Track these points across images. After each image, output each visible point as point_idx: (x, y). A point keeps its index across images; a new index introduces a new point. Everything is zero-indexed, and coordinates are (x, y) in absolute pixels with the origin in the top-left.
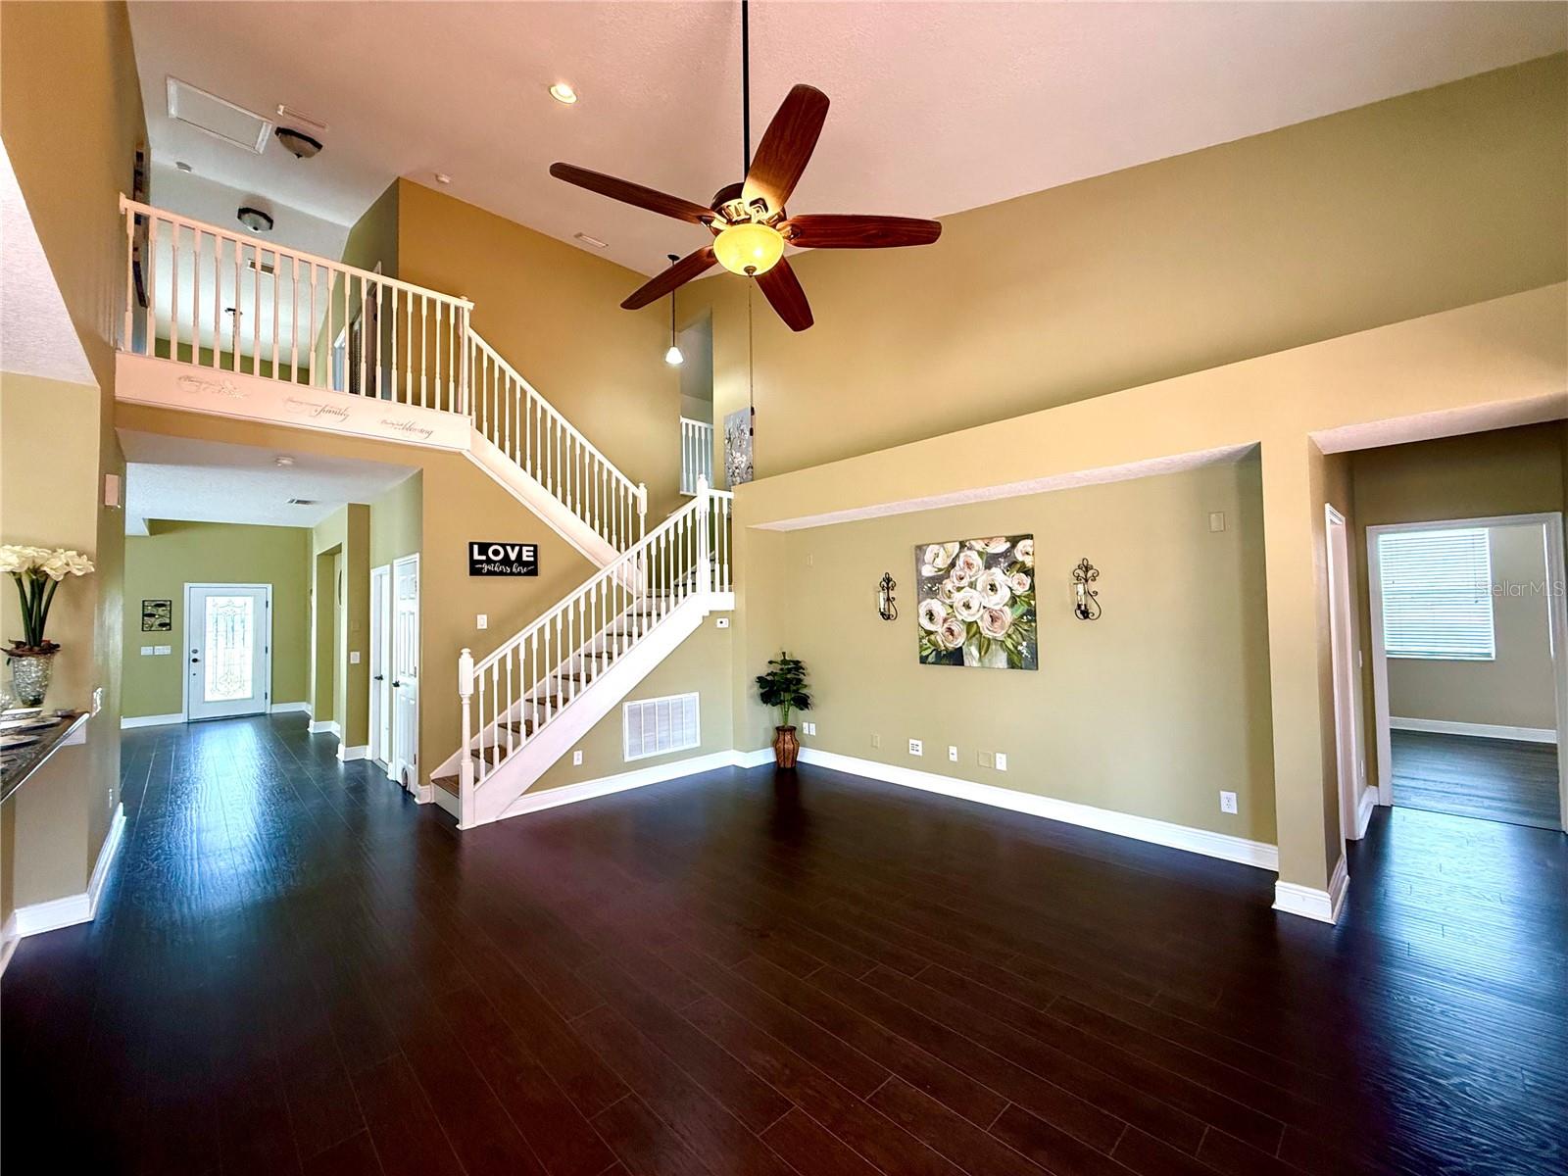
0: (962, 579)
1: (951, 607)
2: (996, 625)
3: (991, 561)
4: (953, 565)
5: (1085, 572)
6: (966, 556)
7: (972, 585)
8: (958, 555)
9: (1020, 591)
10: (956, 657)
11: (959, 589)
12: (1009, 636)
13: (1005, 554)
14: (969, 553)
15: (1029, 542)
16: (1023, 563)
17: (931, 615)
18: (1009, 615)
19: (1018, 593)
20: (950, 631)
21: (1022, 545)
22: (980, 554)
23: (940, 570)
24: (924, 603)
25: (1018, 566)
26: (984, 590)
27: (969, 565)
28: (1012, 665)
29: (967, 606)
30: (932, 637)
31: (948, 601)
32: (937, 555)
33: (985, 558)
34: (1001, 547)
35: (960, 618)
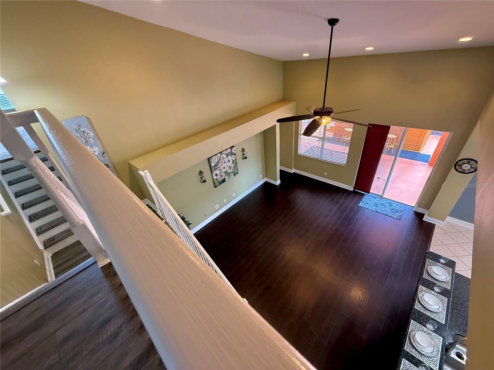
0: (222, 162)
1: (221, 170)
2: (231, 169)
3: (227, 155)
4: (220, 160)
5: (243, 150)
6: (222, 156)
7: (225, 163)
8: (220, 157)
9: (234, 159)
10: (224, 181)
11: (222, 165)
12: (233, 170)
13: (230, 152)
14: (223, 155)
15: (234, 148)
16: (234, 153)
17: (216, 175)
18: (233, 165)
19: (233, 160)
20: (222, 176)
21: (234, 149)
22: (225, 154)
23: (216, 162)
24: (214, 173)
25: (233, 154)
26: (227, 162)
27: (223, 158)
28: (234, 175)
29: (224, 168)
30: (218, 180)
31: (220, 169)
32: (215, 159)
33: (226, 155)
34: (229, 151)
35: (223, 172)
